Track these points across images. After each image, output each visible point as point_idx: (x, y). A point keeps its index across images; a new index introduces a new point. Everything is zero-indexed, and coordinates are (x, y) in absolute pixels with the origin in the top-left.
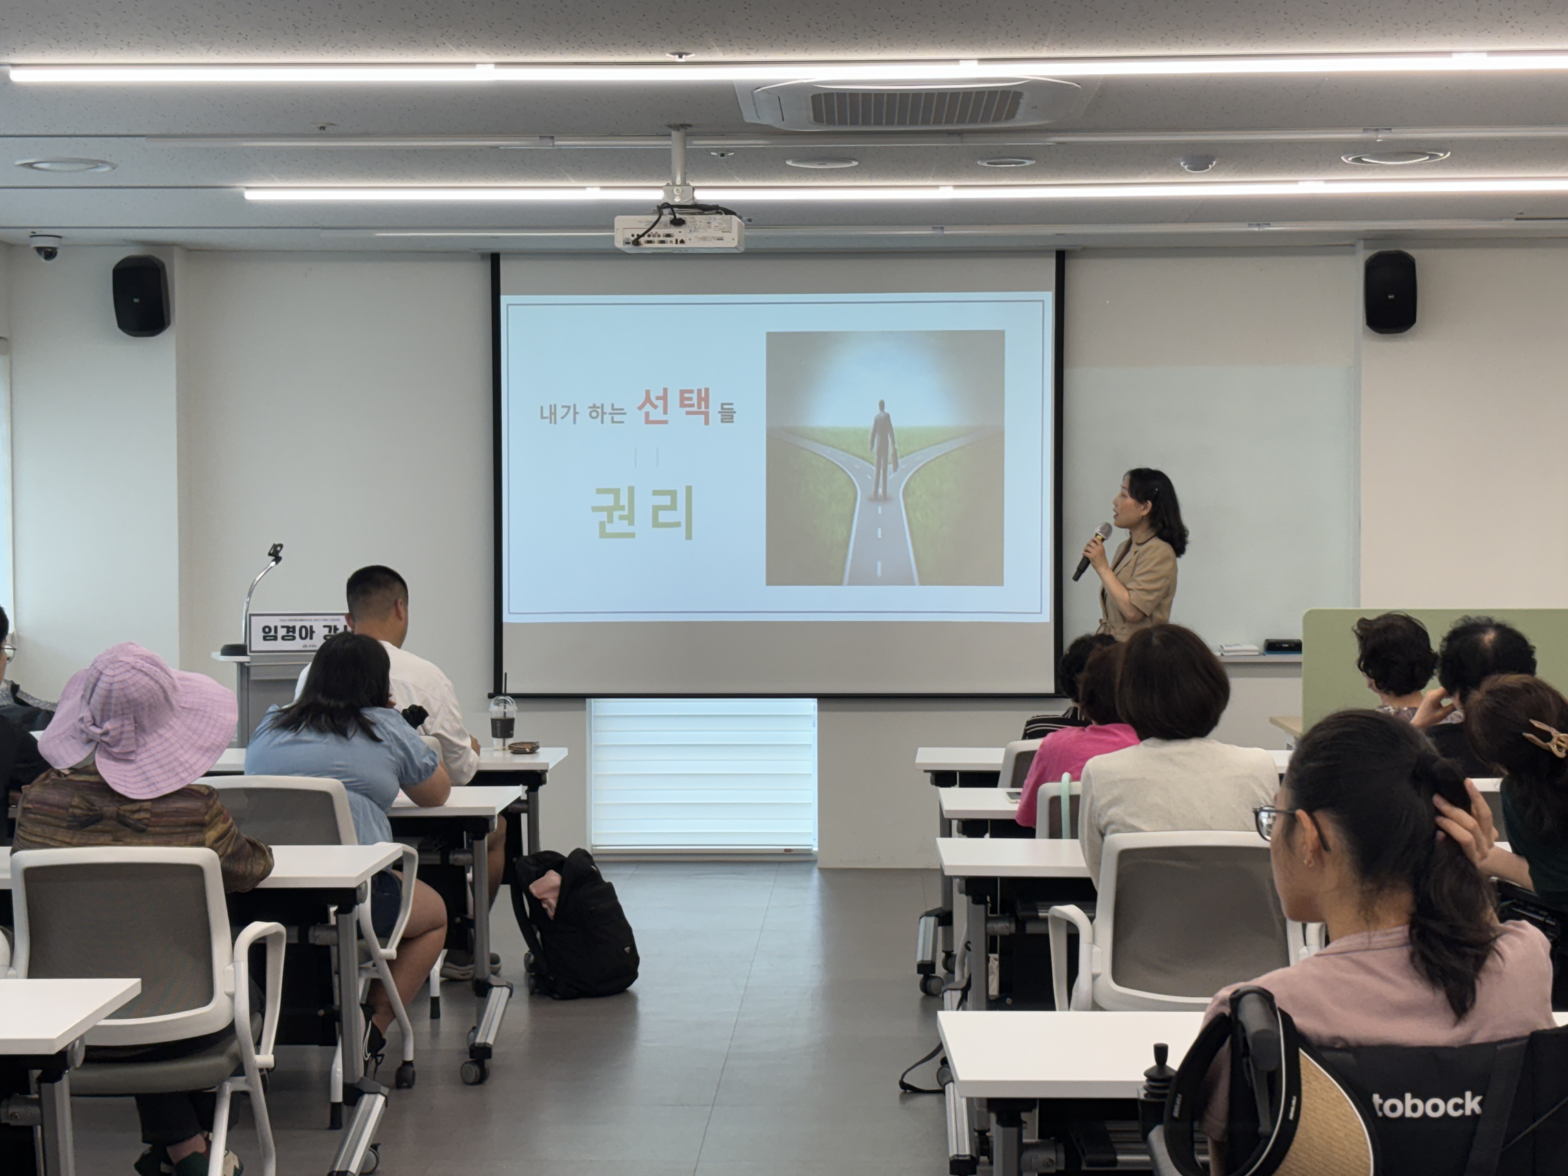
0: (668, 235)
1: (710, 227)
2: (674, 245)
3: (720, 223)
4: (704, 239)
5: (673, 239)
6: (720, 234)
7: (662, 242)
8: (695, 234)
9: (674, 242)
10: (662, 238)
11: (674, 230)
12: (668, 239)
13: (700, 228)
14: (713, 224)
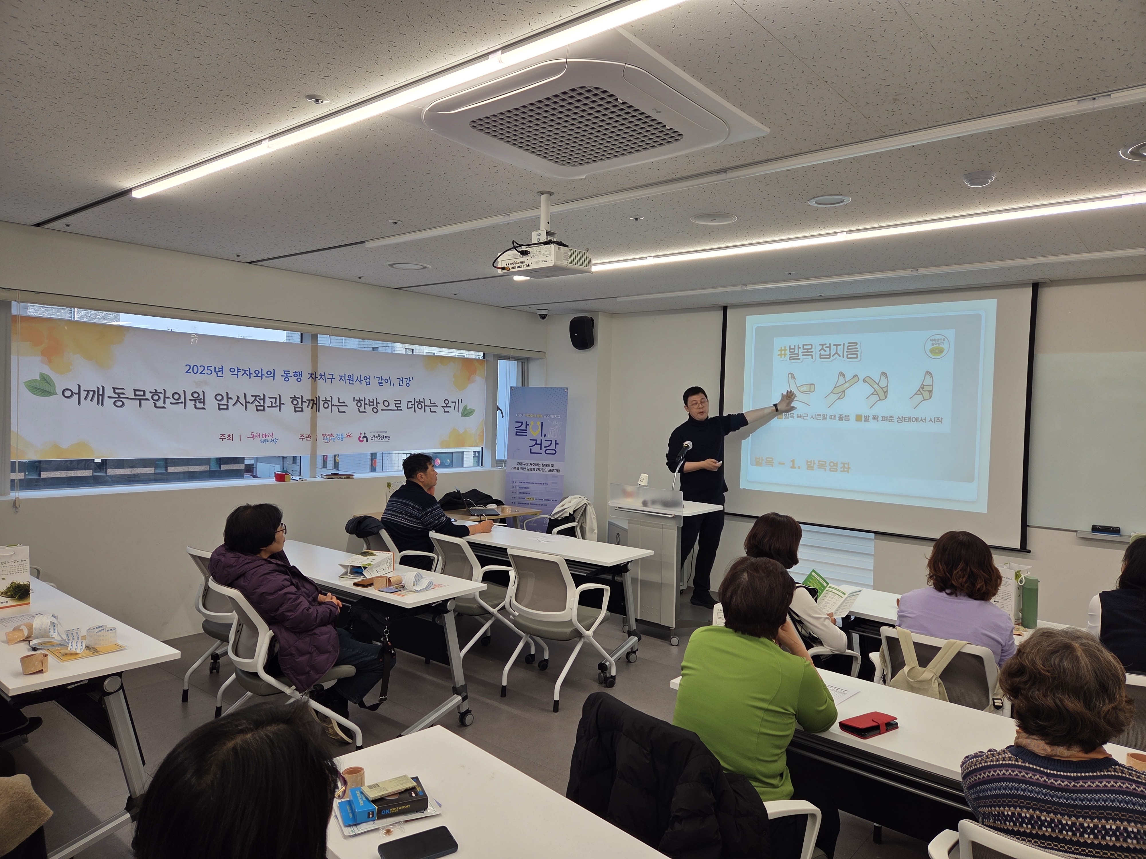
0: (522, 262)
1: (540, 254)
2: (525, 268)
3: (546, 251)
4: (538, 262)
5: (524, 264)
6: (546, 258)
7: (519, 267)
8: (534, 260)
9: (525, 266)
10: (519, 265)
11: (524, 258)
12: (522, 265)
13: (536, 255)
14: (543, 252)
